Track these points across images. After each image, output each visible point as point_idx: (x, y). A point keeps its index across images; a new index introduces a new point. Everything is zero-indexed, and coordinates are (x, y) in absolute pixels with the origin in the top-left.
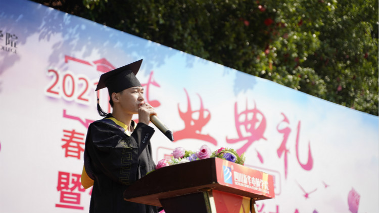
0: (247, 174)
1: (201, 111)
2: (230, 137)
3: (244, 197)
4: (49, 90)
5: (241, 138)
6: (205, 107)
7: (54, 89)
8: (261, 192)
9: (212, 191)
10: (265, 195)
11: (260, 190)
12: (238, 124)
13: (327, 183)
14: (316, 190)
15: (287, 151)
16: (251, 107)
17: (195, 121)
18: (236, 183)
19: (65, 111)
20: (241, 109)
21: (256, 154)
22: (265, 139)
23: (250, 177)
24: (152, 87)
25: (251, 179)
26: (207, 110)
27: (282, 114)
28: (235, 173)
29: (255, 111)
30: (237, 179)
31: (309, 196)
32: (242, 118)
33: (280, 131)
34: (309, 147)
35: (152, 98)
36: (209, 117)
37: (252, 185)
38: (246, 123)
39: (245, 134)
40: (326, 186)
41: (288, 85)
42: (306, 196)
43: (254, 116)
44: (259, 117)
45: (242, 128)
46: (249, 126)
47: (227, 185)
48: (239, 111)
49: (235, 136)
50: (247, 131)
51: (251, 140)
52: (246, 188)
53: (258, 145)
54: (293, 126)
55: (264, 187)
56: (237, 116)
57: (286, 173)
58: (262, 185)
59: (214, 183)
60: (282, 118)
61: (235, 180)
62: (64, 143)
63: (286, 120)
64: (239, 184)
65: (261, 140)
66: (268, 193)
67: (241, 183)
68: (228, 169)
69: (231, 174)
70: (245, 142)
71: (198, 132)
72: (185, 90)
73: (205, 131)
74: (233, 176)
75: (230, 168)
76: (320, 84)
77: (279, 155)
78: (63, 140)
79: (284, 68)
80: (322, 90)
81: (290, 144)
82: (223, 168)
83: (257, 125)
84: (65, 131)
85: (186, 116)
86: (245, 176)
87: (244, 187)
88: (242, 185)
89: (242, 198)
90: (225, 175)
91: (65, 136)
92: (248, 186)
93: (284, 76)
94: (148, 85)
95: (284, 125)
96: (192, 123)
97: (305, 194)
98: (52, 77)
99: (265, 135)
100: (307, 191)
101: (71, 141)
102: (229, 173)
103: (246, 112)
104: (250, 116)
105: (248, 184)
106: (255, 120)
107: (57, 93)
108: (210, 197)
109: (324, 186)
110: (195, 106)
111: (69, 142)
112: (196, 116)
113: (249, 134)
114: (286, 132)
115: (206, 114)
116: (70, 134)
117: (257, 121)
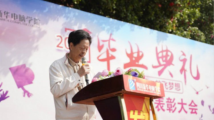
0: (146, 84)
1: (138, 52)
2: (154, 65)
3: (145, 97)
4: (58, 46)
5: (160, 65)
6: (140, 50)
7: (60, 45)
8: (155, 94)
9: (123, 95)
10: (158, 95)
11: (155, 93)
12: (158, 58)
13: (208, 86)
14: (202, 90)
15: (185, 71)
16: (165, 49)
17: (135, 58)
18: (138, 90)
20: (159, 50)
21: (169, 73)
22: (173, 65)
23: (148, 85)
24: (111, 42)
25: (148, 87)
26: (141, 52)
27: (182, 51)
28: (137, 83)
29: (167, 51)
30: (138, 87)
31: (199, 93)
32: (160, 55)
33: (181, 61)
34: (197, 68)
35: (112, 47)
36: (142, 55)
37: (149, 90)
38: (162, 57)
39: (162, 63)
40: (208, 88)
41: (184, 36)
42: (197, 93)
43: (167, 54)
44: (169, 54)
45: (161, 60)
46: (164, 59)
47: (132, 91)
48: (159, 51)
49: (157, 64)
50: (163, 61)
51: (165, 66)
52: (145, 92)
53: (169, 68)
54: (188, 58)
55: (157, 91)
56: (157, 54)
57: (185, 82)
58: (156, 90)
59: (123, 90)
60: (182, 53)
63: (184, 54)
64: (140, 90)
65: (171, 66)
66: (161, 94)
67: (141, 89)
68: (132, 81)
69: (134, 84)
70: (163, 67)
71: (137, 63)
72: (129, 42)
73: (141, 62)
74: (136, 85)
75: (134, 81)
76: (201, 35)
77: (181, 73)
79: (182, 28)
80: (203, 38)
81: (187, 67)
82: (128, 80)
83: (168, 58)
85: (130, 56)
86: (144, 85)
87: (144, 92)
88: (142, 90)
89: (144, 98)
90: (130, 85)
92: (146, 91)
93: (182, 32)
94: (109, 41)
95: (183, 57)
96: (134, 59)
97: (196, 92)
98: (59, 39)
99: (173, 63)
100: (198, 91)
102: (133, 84)
103: (162, 51)
104: (164, 53)
105: (146, 89)
106: (167, 55)
107: (62, 47)
108: (122, 98)
109: (206, 88)
110: (135, 50)
112: (135, 55)
113: (164, 63)
114: (184, 61)
115: (141, 54)
117: (168, 56)
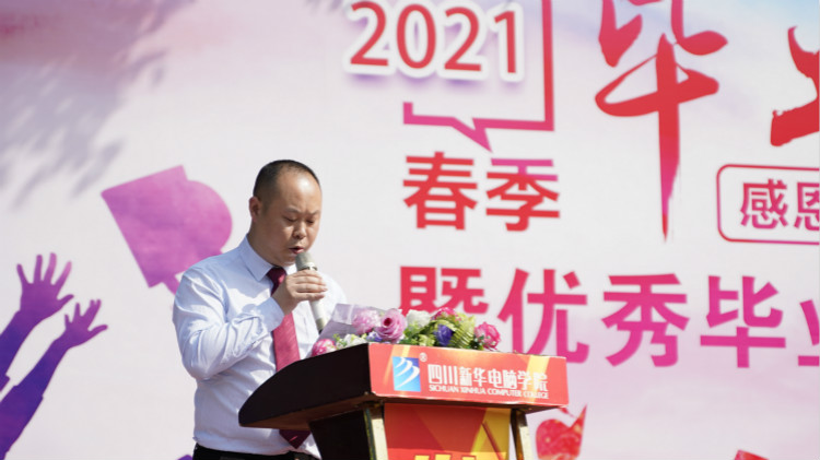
0: (473, 366)
3: (489, 409)
4: (358, 59)
7: (371, 54)
8: (522, 398)
9: (383, 406)
11: (517, 394)
18: (434, 388)
19: (408, 107)
23: (482, 371)
30: (435, 380)
35: (693, 27)
37: (487, 385)
47: (404, 396)
52: (468, 394)
55: (530, 386)
58: (524, 383)
59: (366, 393)
61: (430, 381)
62: (413, 190)
64: (443, 389)
67: (448, 385)
68: (410, 363)
69: (417, 371)
74: (423, 375)
75: (415, 361)
78: (407, 183)
84: (410, 159)
86: (464, 370)
87: (460, 394)
88: (453, 389)
89: (484, 412)
90: (398, 375)
91: (413, 172)
92: (474, 391)
98: (364, 22)
101: (433, 183)
105: (475, 385)
107: (383, 62)
108: (375, 418)
111: (424, 186)
116: (428, 166)
